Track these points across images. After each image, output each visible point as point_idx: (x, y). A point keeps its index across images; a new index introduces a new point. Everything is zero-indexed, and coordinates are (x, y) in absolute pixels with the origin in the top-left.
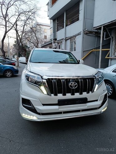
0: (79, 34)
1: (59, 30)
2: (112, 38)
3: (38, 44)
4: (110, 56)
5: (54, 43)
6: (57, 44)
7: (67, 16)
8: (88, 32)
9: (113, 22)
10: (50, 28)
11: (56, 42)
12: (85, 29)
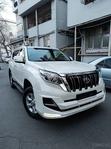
0: (52, 33)
1: (30, 28)
2: (83, 37)
3: (4, 41)
4: (82, 53)
5: (25, 41)
6: (29, 41)
7: (39, 14)
8: (61, 32)
9: (85, 23)
10: (16, 24)
11: (27, 40)
12: (58, 28)
